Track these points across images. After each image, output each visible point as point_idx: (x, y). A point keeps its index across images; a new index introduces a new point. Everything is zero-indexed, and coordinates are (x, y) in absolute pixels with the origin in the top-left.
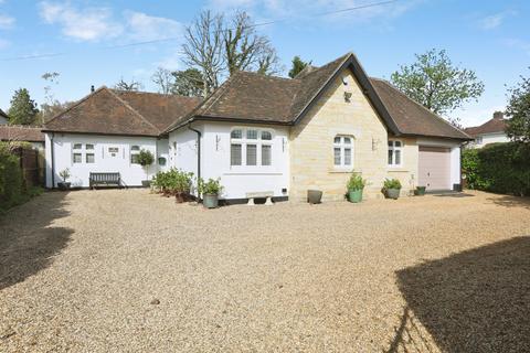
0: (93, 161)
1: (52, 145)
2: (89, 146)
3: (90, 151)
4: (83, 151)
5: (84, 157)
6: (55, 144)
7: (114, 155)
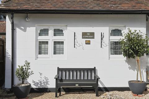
0: (61, 52)
1: (13, 30)
2: (58, 32)
3: (58, 38)
4: (51, 38)
5: (51, 47)
6: (18, 30)
7: (88, 43)
